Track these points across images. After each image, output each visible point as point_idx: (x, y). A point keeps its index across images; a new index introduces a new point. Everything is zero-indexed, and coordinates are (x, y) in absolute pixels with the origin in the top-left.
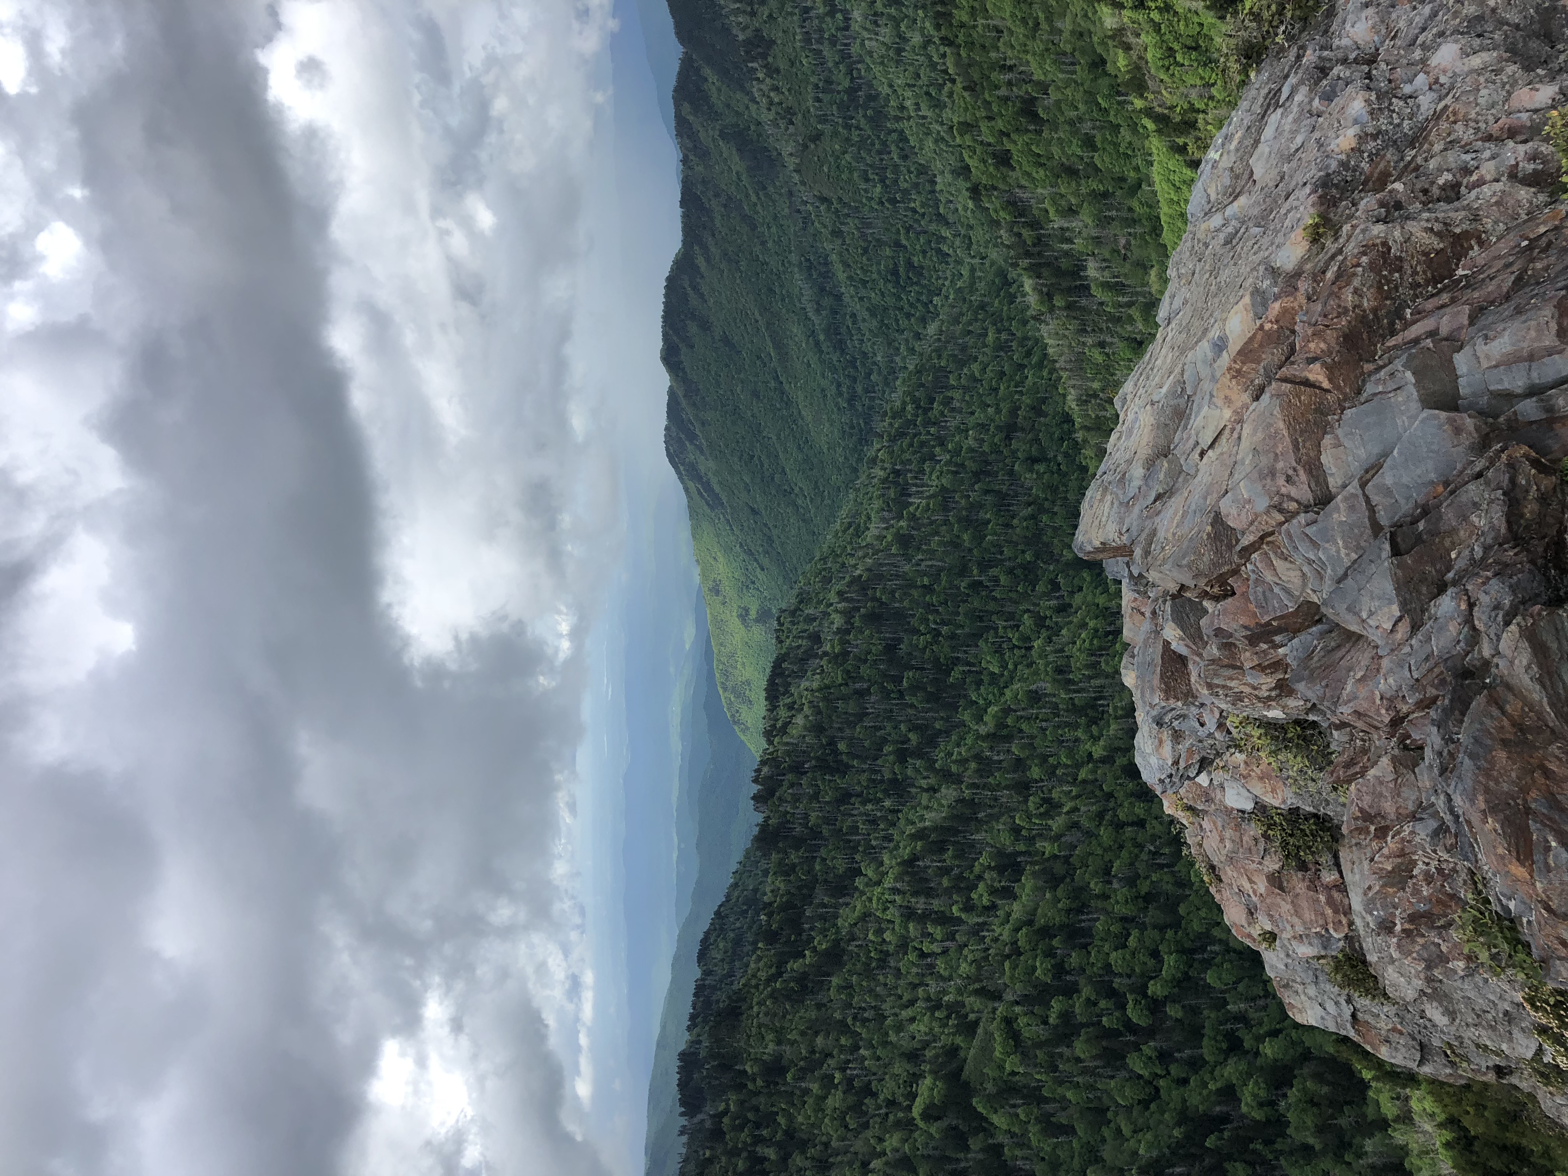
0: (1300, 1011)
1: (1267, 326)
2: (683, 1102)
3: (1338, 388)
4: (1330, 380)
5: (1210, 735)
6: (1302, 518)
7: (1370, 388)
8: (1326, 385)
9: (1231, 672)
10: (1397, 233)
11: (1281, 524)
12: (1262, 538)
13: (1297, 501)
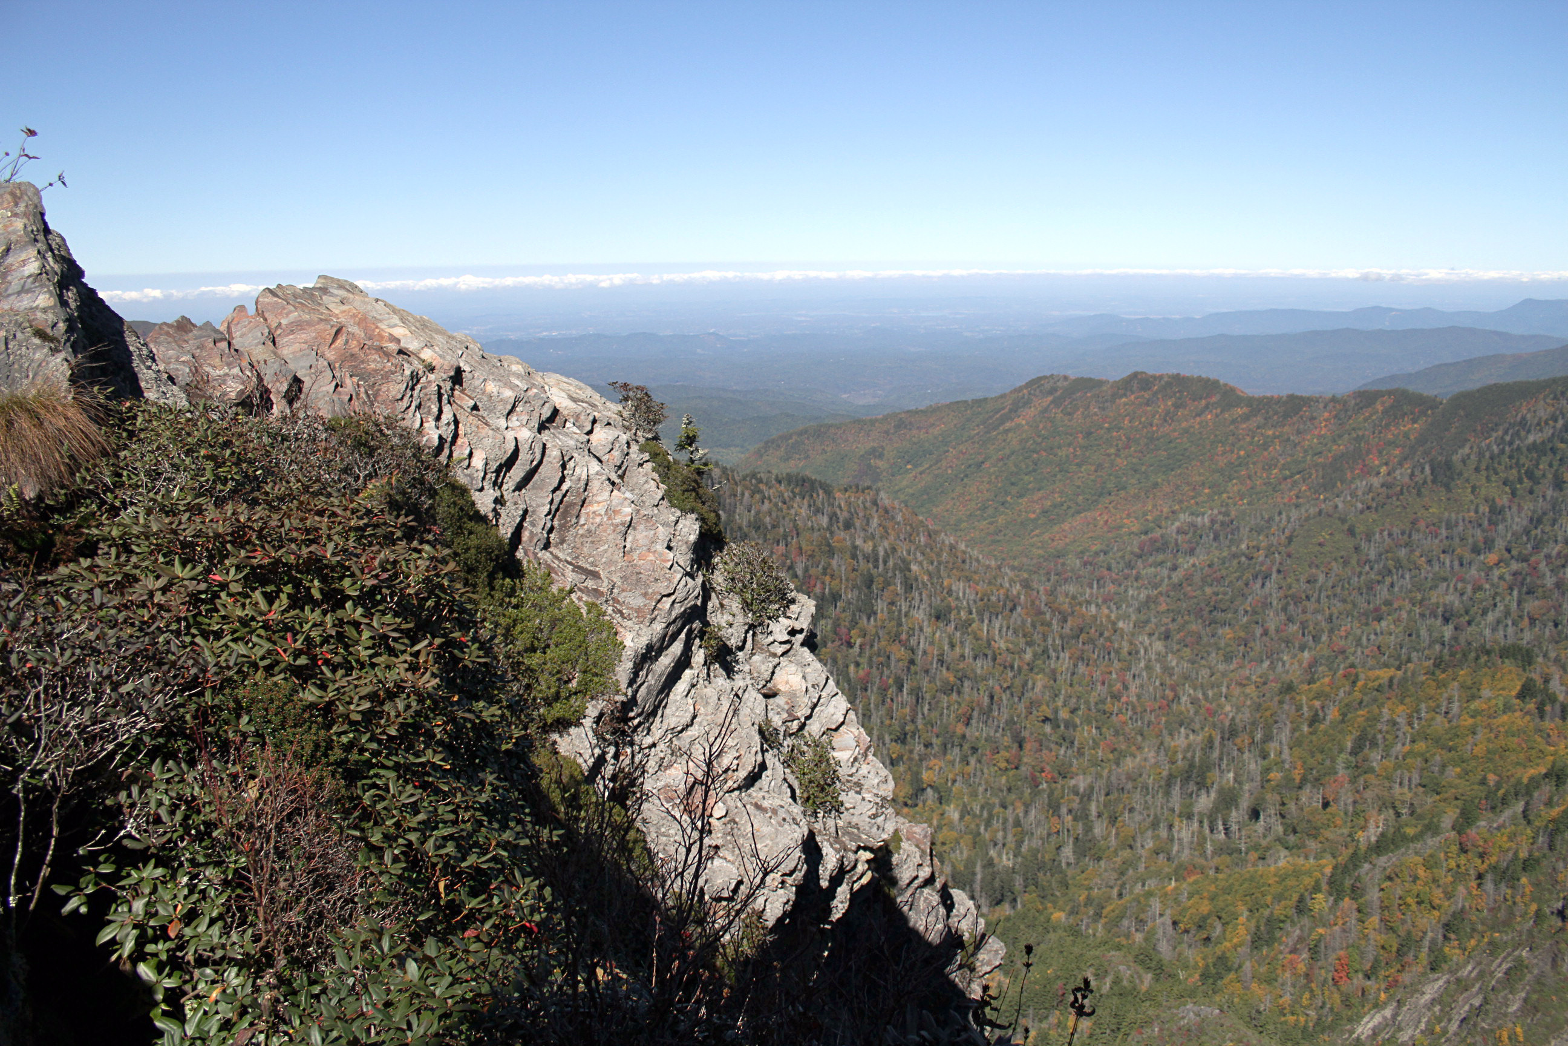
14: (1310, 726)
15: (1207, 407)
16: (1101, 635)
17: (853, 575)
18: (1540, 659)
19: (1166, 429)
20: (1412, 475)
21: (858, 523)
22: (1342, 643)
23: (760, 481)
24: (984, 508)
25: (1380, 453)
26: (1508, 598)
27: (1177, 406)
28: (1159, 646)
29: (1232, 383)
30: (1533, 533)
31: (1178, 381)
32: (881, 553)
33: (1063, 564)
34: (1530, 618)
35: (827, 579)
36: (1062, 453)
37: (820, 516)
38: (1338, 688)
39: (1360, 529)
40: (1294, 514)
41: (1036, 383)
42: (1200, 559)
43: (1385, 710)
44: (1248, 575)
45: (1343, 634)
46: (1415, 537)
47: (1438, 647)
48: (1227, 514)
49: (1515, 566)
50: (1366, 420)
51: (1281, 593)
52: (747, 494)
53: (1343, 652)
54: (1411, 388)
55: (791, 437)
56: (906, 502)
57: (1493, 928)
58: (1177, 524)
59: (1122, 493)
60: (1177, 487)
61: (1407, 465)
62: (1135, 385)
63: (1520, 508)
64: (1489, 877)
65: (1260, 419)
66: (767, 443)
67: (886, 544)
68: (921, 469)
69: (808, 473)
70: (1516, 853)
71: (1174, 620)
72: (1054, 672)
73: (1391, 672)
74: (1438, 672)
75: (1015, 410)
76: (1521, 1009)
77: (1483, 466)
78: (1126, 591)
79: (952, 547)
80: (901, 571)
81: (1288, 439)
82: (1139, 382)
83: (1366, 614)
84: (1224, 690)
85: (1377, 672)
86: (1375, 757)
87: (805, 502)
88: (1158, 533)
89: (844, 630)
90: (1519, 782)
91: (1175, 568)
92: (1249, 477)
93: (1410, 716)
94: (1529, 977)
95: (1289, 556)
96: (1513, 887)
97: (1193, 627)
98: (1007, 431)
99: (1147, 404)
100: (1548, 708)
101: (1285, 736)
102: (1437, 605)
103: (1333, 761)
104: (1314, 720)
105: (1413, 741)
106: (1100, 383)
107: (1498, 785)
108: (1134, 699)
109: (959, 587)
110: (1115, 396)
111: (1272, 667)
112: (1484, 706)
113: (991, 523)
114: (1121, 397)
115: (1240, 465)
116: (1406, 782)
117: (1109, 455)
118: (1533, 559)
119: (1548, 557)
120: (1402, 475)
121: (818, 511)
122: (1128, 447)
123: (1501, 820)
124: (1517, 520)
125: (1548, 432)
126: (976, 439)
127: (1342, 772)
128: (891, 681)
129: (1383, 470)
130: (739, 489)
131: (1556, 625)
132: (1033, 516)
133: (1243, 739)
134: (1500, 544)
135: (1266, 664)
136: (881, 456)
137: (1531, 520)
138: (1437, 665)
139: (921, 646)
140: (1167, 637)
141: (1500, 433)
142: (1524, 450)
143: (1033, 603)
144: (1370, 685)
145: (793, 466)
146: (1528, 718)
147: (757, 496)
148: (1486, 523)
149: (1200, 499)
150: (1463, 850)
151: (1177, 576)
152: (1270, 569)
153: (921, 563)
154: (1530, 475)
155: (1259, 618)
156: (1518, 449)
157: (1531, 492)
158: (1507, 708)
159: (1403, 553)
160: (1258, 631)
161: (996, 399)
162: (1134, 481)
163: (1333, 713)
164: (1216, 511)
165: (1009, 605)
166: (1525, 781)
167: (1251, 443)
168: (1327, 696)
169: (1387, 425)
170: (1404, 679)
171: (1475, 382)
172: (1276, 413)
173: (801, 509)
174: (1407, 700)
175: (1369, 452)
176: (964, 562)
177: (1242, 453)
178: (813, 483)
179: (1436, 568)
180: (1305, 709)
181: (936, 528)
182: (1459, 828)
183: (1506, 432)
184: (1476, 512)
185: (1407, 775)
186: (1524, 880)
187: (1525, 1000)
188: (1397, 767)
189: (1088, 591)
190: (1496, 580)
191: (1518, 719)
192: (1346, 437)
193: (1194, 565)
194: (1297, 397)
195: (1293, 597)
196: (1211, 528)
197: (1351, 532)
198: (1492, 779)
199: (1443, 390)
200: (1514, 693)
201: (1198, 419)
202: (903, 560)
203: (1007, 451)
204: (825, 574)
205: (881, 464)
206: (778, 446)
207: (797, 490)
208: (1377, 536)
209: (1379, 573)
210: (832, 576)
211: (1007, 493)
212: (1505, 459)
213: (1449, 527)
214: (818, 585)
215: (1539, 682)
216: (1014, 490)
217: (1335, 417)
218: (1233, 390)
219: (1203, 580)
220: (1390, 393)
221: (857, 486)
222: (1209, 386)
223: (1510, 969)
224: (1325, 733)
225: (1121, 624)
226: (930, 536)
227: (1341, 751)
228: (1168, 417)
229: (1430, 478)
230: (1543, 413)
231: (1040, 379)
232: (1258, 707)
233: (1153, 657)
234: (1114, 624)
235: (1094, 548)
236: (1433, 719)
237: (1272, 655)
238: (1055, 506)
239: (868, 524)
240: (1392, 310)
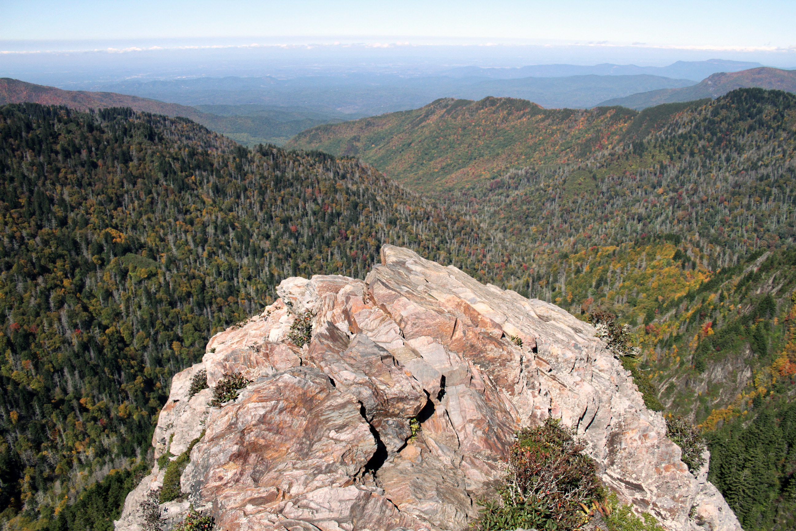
0: (178, 379)
1: (480, 317)
2: (106, 110)
3: (452, 343)
4: (456, 340)
5: (303, 306)
6: (398, 328)
7: (452, 355)
8: (454, 338)
9: (331, 305)
10: (515, 364)
11: (395, 320)
12: (389, 313)
13: (404, 327)
14: (575, 274)
15: (524, 115)
16: (472, 230)
17: (347, 203)
18: (683, 241)
19: (503, 126)
20: (624, 149)
21: (348, 176)
22: (589, 233)
23: (297, 155)
24: (412, 167)
25: (608, 138)
26: (668, 210)
27: (509, 114)
28: (500, 235)
29: (536, 102)
30: (680, 178)
31: (510, 101)
32: (361, 191)
33: (452, 195)
34: (678, 220)
35: (334, 205)
36: (451, 138)
37: (329, 172)
38: (589, 256)
39: (598, 176)
40: (566, 169)
41: (438, 102)
42: (520, 192)
43: (611, 266)
44: (544, 199)
45: (589, 228)
46: (625, 180)
47: (634, 235)
48: (534, 169)
49: (671, 194)
50: (602, 121)
51: (560, 209)
52: (291, 162)
53: (590, 237)
54: (623, 105)
55: (312, 131)
56: (372, 164)
57: (659, 369)
58: (509, 174)
59: (481, 159)
60: (509, 155)
61: (622, 144)
62: (488, 103)
63: (674, 166)
64: (659, 345)
65: (550, 121)
66: (299, 134)
67: (363, 186)
68: (379, 147)
69: (320, 150)
70: (671, 334)
71: (508, 222)
72: (449, 250)
73: (614, 247)
74: (636, 247)
75: (427, 116)
76: (672, 406)
77: (658, 145)
78: (483, 208)
79: (397, 187)
80: (372, 200)
81: (564, 131)
82: (490, 101)
83: (601, 218)
84: (532, 256)
85: (608, 248)
86: (606, 289)
87: (321, 165)
88: (499, 179)
89: (343, 231)
90: (673, 300)
91: (508, 196)
92: (545, 150)
93: (623, 269)
94: (676, 391)
95: (564, 190)
96: (669, 350)
97: (517, 226)
98: (423, 127)
99: (494, 113)
100: (686, 264)
101: (563, 280)
102: (635, 214)
103: (586, 291)
104: (578, 271)
105: (624, 281)
106: (470, 102)
107: (663, 301)
108: (489, 262)
109: (401, 207)
110: (477, 109)
111: (556, 245)
112: (657, 264)
113: (416, 174)
114: (480, 109)
115: (540, 144)
116: (620, 301)
117: (475, 139)
118: (680, 191)
119: (687, 190)
120: (619, 150)
121: (328, 170)
122: (484, 135)
123: (664, 318)
124: (672, 172)
125: (688, 128)
126: (407, 131)
127: (590, 297)
128: (368, 256)
129: (610, 147)
130: (287, 159)
131: (689, 223)
132: (436, 170)
133: (543, 282)
134: (664, 183)
135: (553, 243)
136: (359, 140)
137: (679, 172)
138: (635, 244)
139: (383, 238)
140: (504, 230)
141: (666, 129)
142: (677, 137)
143: (438, 215)
144: (604, 254)
145: (314, 146)
146: (677, 269)
147: (297, 163)
148: (658, 173)
149: (520, 161)
150: (647, 333)
151: (509, 201)
152: (555, 196)
153: (381, 196)
154: (679, 149)
155: (549, 220)
156: (674, 136)
157: (680, 158)
158: (669, 264)
159: (618, 188)
160: (549, 227)
161: (417, 110)
162: (487, 152)
163: (586, 269)
164: (528, 168)
165: (426, 216)
166: (676, 299)
167: (545, 133)
168: (583, 260)
169: (612, 124)
170: (621, 251)
171: (654, 103)
172: (558, 118)
173: (320, 169)
174: (622, 261)
175: (603, 138)
176: (403, 194)
177: (541, 138)
178: (324, 155)
179: (634, 196)
180: (573, 266)
181: (389, 177)
182: (646, 323)
183: (668, 129)
184: (654, 168)
185: (621, 297)
186: (674, 346)
187: (674, 402)
188: (617, 293)
189: (465, 208)
190: (662, 201)
191: (673, 270)
192: (592, 130)
193: (517, 195)
194: (568, 110)
195: (566, 210)
196: (525, 176)
197: (594, 178)
198: (660, 298)
199: (639, 106)
200: (671, 257)
201: (519, 121)
202: (373, 195)
203: (423, 137)
204: (333, 202)
205: (359, 144)
206: (305, 136)
207: (317, 159)
208: (606, 180)
209: (608, 198)
210: (336, 204)
211: (423, 159)
212: (668, 142)
213: (641, 175)
214: (330, 209)
215: (683, 251)
216: (427, 157)
217: (587, 120)
218: (536, 106)
219: (522, 202)
220: (613, 108)
221: (348, 157)
222: (525, 104)
223: (667, 388)
224: (583, 278)
225: (482, 225)
226: (385, 182)
227: (591, 286)
228: (505, 120)
229: (632, 151)
230: (686, 119)
231: (439, 100)
232: (549, 265)
233: (498, 241)
234: (478, 225)
235: (467, 187)
236: (633, 270)
237: (555, 239)
238: (448, 165)
239: (353, 176)
240: (613, 65)
